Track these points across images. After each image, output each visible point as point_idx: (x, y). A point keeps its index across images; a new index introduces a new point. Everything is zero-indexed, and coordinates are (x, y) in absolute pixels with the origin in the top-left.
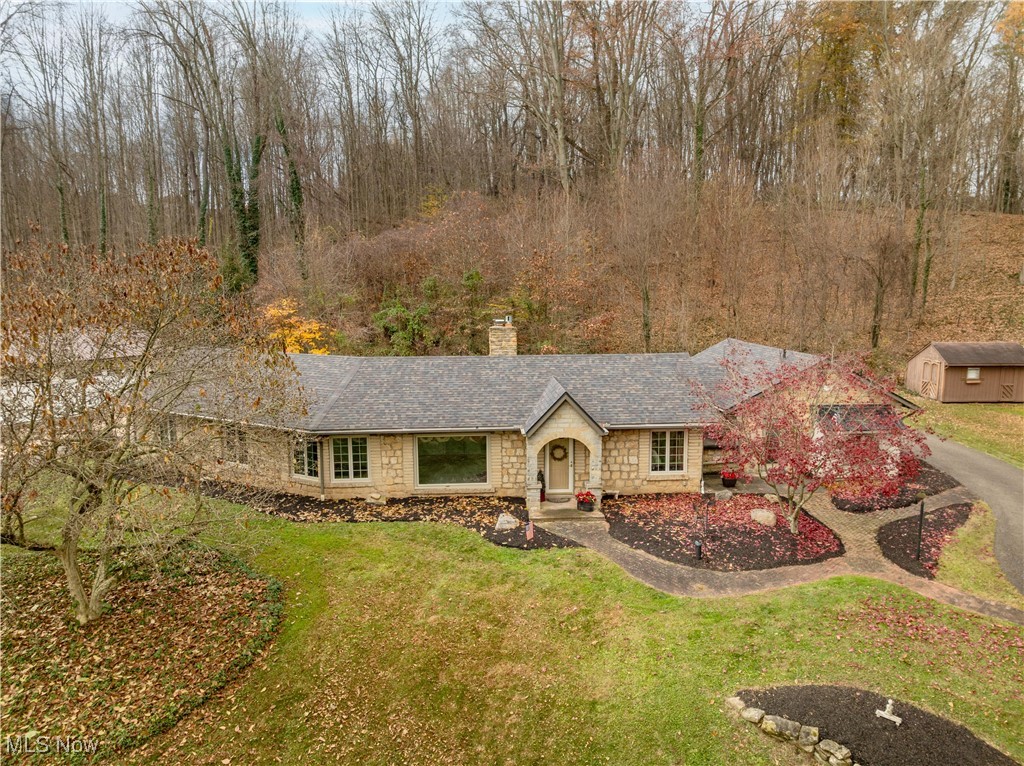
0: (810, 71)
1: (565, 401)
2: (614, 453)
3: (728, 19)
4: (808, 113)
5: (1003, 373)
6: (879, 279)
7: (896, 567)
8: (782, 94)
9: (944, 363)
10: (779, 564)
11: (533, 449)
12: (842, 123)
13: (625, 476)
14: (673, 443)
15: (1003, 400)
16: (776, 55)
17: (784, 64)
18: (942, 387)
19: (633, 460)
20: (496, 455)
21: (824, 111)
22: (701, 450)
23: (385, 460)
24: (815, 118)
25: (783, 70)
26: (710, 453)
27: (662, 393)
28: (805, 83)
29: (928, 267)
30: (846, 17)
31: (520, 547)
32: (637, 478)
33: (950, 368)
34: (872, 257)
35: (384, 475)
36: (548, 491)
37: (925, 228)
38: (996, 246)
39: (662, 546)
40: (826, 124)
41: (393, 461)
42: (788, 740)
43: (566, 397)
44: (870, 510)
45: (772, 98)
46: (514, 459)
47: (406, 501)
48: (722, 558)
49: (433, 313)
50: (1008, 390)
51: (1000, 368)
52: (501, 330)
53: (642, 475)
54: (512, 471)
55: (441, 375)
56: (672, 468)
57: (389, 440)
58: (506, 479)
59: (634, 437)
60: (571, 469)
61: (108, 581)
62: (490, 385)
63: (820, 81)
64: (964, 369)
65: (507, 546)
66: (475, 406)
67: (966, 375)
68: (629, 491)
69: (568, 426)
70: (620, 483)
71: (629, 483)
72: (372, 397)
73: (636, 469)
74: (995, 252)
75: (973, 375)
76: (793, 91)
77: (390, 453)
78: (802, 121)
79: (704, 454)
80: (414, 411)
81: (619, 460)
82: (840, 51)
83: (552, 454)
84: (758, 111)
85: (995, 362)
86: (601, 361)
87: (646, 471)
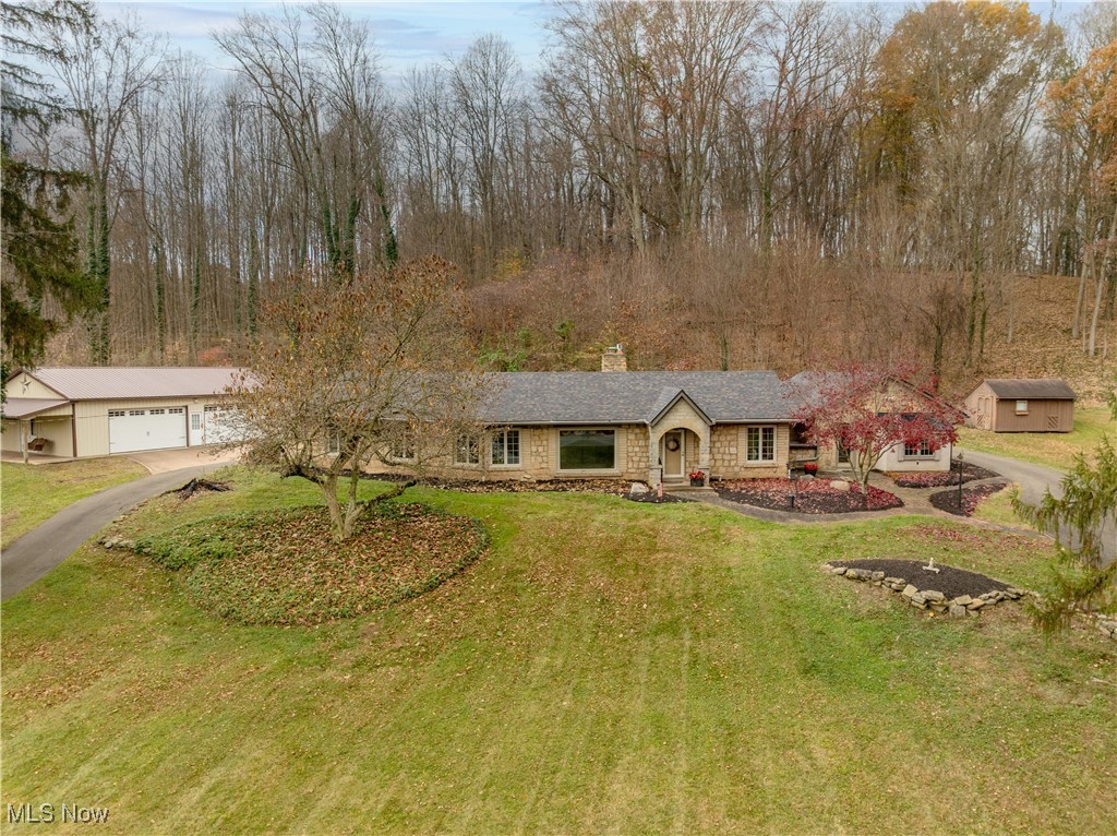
0: (871, 141)
1: (682, 398)
2: (718, 445)
3: (791, 93)
4: (870, 179)
5: (1048, 404)
6: (937, 327)
7: (942, 512)
8: (844, 162)
9: (995, 396)
10: (853, 510)
11: (655, 436)
12: (903, 190)
13: (726, 463)
14: (765, 437)
15: (1048, 430)
16: (838, 126)
17: (846, 134)
18: (994, 419)
19: (733, 450)
20: (623, 444)
21: (886, 178)
22: (787, 451)
23: (534, 449)
24: (877, 184)
25: (845, 139)
26: (794, 452)
27: (755, 398)
28: (867, 152)
29: (984, 319)
30: (903, 91)
31: (653, 502)
32: (736, 465)
33: (1001, 401)
34: (931, 309)
35: (533, 461)
36: (664, 476)
37: (980, 283)
38: (1051, 305)
39: (763, 501)
40: (887, 191)
41: (540, 449)
42: (864, 581)
43: (682, 394)
44: (925, 486)
45: (835, 166)
46: (637, 449)
47: (551, 482)
48: (809, 506)
49: (530, 358)
50: (1053, 420)
51: (1045, 400)
52: (614, 356)
53: (740, 464)
54: (635, 459)
55: (574, 385)
56: (764, 457)
57: (538, 432)
58: (630, 465)
59: (733, 432)
60: (683, 458)
61: (358, 510)
62: (614, 392)
63: (881, 150)
64: (1014, 401)
65: (644, 501)
66: (605, 407)
67: (1015, 407)
68: (730, 476)
69: (683, 418)
70: (722, 470)
71: (730, 470)
72: (521, 400)
73: (735, 457)
74: (1048, 309)
75: (1021, 407)
76: (856, 160)
77: (538, 443)
78: (863, 188)
79: (790, 453)
80: (557, 409)
81: (722, 450)
82: (898, 122)
83: (667, 446)
84: (821, 179)
85: (1040, 395)
86: (703, 376)
87: (743, 460)
